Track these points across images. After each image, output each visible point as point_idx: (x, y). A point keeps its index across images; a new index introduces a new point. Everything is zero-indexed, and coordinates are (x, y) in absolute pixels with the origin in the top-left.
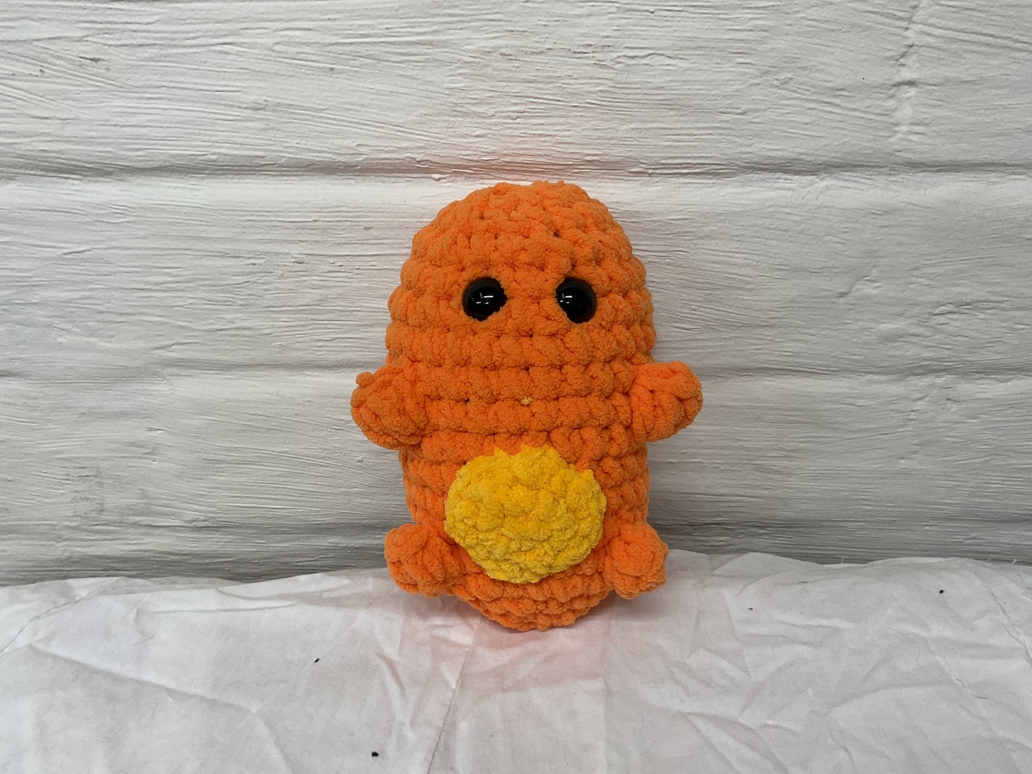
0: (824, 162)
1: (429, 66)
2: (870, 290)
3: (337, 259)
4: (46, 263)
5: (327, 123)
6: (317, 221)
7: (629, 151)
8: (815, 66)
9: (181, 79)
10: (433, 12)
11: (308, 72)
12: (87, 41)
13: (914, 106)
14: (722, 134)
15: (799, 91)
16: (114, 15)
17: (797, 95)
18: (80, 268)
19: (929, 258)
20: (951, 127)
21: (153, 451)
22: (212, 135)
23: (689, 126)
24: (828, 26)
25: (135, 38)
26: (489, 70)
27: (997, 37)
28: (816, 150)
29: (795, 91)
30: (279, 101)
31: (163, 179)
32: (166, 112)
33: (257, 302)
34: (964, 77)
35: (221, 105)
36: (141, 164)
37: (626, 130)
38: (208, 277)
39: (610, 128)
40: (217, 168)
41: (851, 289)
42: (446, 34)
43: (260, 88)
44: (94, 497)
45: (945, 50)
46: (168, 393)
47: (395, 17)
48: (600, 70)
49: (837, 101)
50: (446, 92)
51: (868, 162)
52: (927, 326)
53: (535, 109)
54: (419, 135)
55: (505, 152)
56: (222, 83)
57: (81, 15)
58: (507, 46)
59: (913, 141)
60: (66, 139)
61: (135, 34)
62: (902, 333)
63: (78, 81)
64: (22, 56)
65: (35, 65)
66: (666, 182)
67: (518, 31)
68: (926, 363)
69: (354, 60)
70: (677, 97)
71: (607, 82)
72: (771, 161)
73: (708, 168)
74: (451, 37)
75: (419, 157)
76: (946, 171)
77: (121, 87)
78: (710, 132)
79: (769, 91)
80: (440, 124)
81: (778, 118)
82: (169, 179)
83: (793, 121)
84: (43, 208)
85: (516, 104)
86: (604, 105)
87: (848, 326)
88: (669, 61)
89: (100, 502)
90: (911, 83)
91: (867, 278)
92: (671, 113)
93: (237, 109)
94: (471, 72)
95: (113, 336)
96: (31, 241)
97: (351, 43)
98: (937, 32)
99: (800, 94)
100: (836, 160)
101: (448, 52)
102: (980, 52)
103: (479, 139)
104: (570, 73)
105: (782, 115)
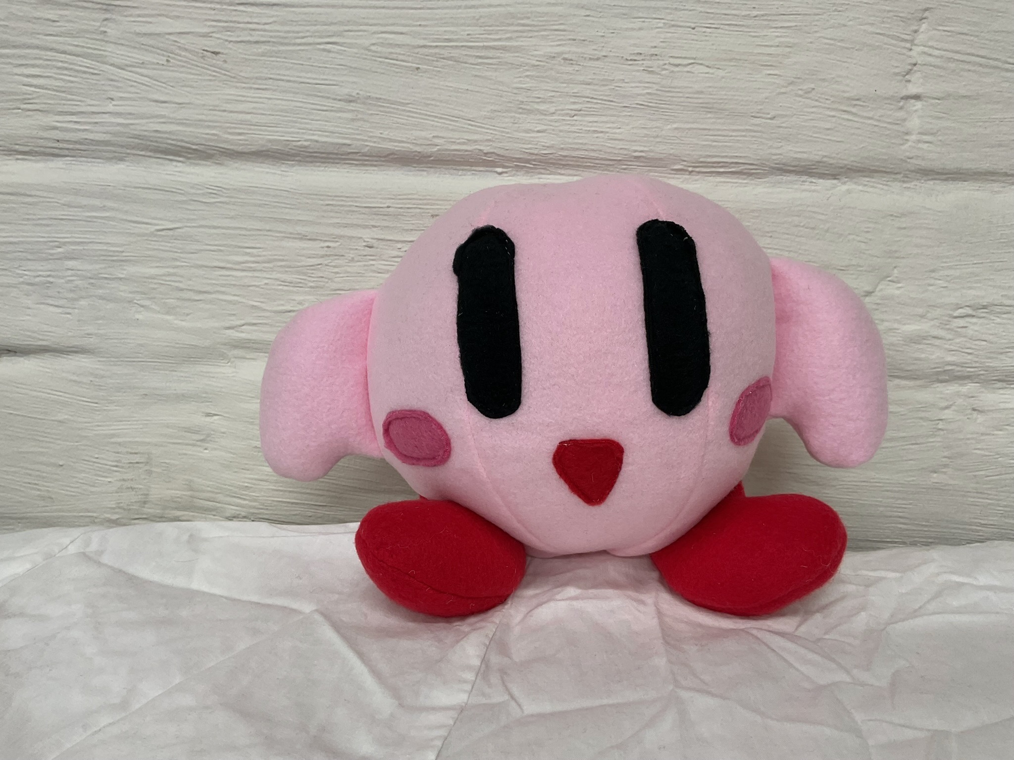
0: (846, 165)
1: (501, 69)
2: (894, 290)
3: (404, 245)
4: (139, 238)
5: (408, 116)
6: (388, 207)
7: (672, 149)
8: (833, 78)
9: (287, 73)
10: (507, 21)
11: (397, 70)
12: (211, 37)
13: (919, 117)
14: (753, 137)
15: (821, 100)
16: (239, 15)
17: (817, 104)
18: (170, 245)
19: (944, 260)
20: (955, 137)
21: (206, 438)
22: (306, 123)
23: (725, 128)
24: (844, 45)
25: (251, 35)
26: (553, 73)
27: (988, 59)
28: (837, 154)
29: (816, 100)
30: (369, 94)
31: (258, 165)
32: (270, 101)
33: (327, 285)
34: (963, 92)
35: (319, 96)
36: (241, 148)
37: (669, 129)
38: (286, 258)
39: (656, 127)
40: (307, 154)
41: (876, 288)
42: (517, 41)
43: (354, 82)
44: (141, 486)
45: (944, 69)
46: (231, 375)
47: (476, 25)
48: (648, 75)
49: (854, 110)
50: (515, 91)
51: (884, 167)
52: (949, 329)
53: (590, 108)
54: (488, 129)
55: (562, 146)
56: (322, 77)
57: (210, 15)
58: (569, 52)
59: (923, 149)
60: (178, 121)
61: (251, 32)
62: (925, 335)
63: (198, 70)
64: (153, 47)
65: (163, 55)
66: (704, 180)
67: (580, 40)
68: (950, 368)
69: (437, 61)
70: (715, 101)
71: (654, 85)
72: (798, 163)
73: (742, 167)
74: (522, 44)
75: (486, 149)
76: (954, 179)
77: (234, 78)
78: (744, 134)
79: (795, 100)
80: (507, 120)
81: (803, 124)
82: (262, 165)
83: (816, 127)
84: (146, 186)
85: (574, 103)
86: (651, 107)
88: (708, 70)
89: (146, 492)
90: (917, 97)
91: (889, 279)
92: (709, 115)
93: (332, 101)
94: (538, 74)
95: (188, 315)
96: (129, 218)
97: (437, 46)
98: (937, 53)
99: (820, 102)
100: (855, 164)
101: (518, 57)
102: (974, 71)
103: (540, 134)
104: (622, 77)
105: (806, 121)
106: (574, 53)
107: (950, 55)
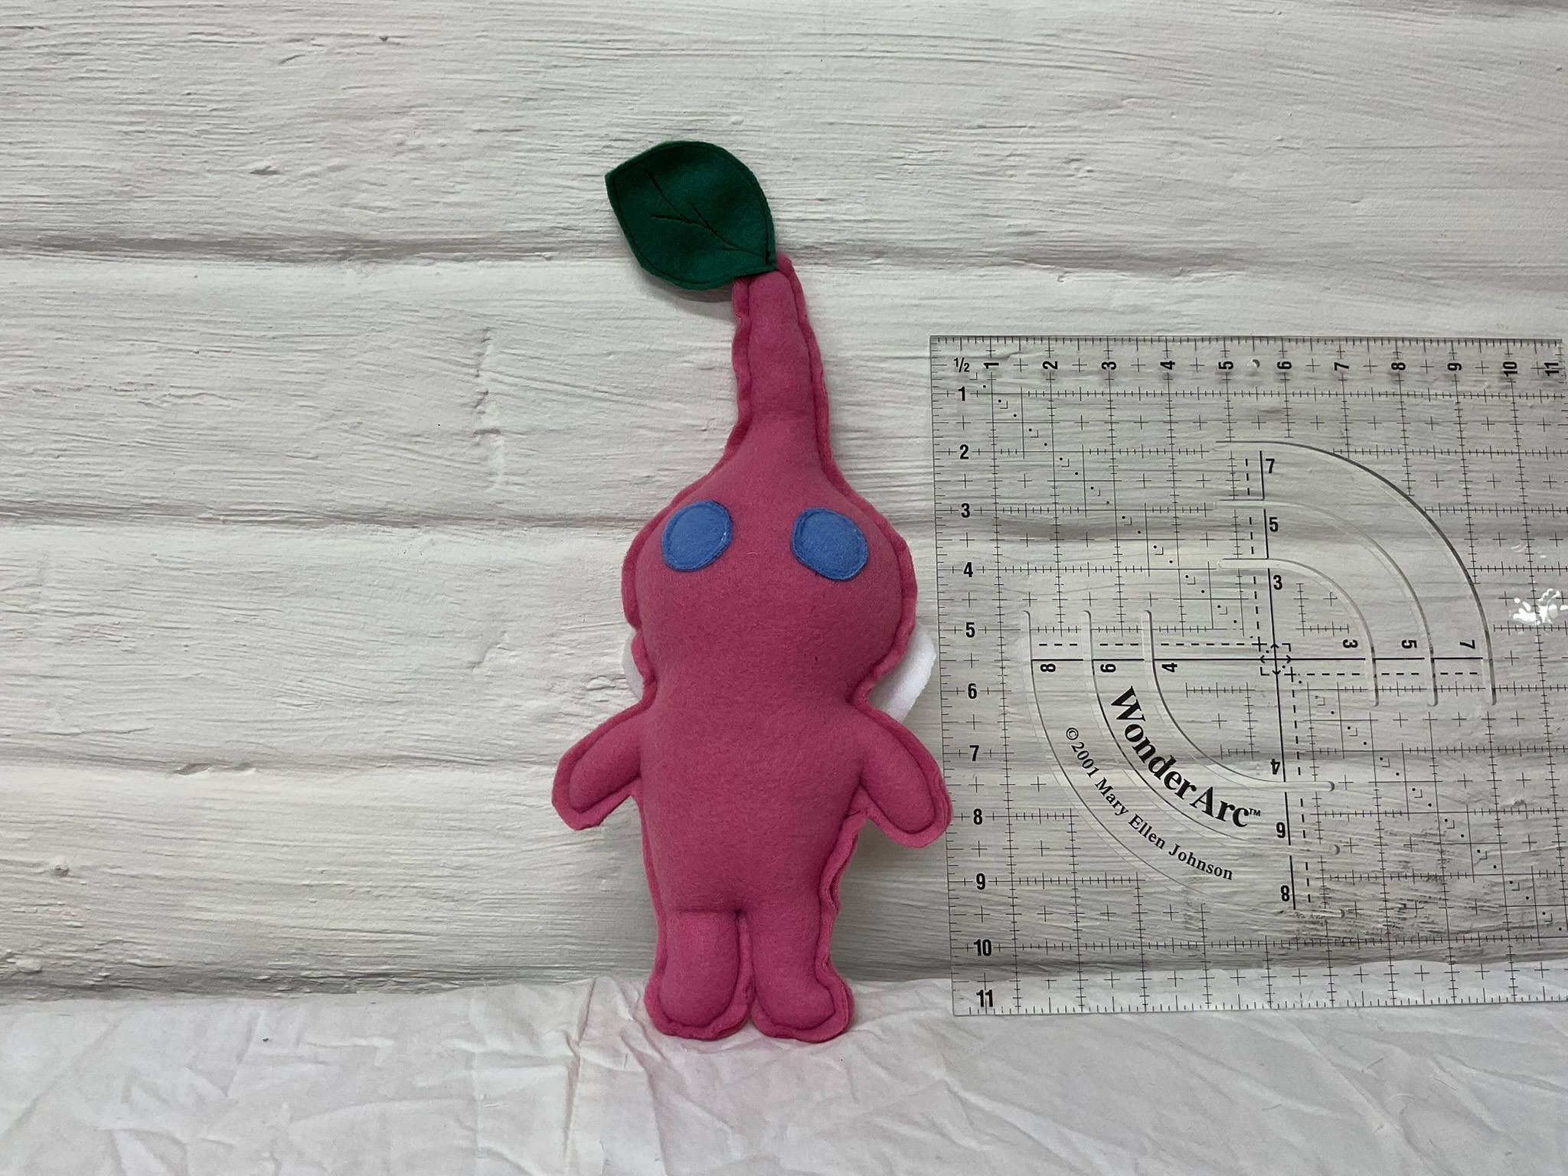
0: (420, 512)
2: (507, 659)
7: (192, 494)
8: (383, 411)
13: (503, 454)
14: (295, 480)
15: (372, 436)
17: (370, 440)
19: (563, 622)
20: (551, 478)
23: (255, 470)
24: (390, 371)
26: (24, 406)
27: (573, 386)
28: (405, 500)
29: (367, 437)
34: (549, 425)
37: (184, 471)
39: (166, 470)
41: (483, 658)
45: (523, 398)
48: (146, 408)
49: (416, 448)
52: (585, 704)
53: (81, 447)
55: (50, 493)
59: (513, 492)
62: (553, 713)
66: (245, 530)
67: (53, 367)
70: (236, 438)
71: (155, 421)
72: (359, 510)
73: (288, 515)
76: (562, 525)
79: (340, 436)
81: (354, 464)
83: (371, 468)
85: (56, 442)
86: (157, 446)
87: (492, 704)
88: (221, 402)
90: (496, 431)
91: (499, 646)
92: (232, 455)
98: (508, 380)
99: (373, 439)
100: (431, 511)
102: (559, 401)
103: (20, 479)
104: (114, 411)
105: (359, 460)
106: (46, 383)
107: (528, 383)
